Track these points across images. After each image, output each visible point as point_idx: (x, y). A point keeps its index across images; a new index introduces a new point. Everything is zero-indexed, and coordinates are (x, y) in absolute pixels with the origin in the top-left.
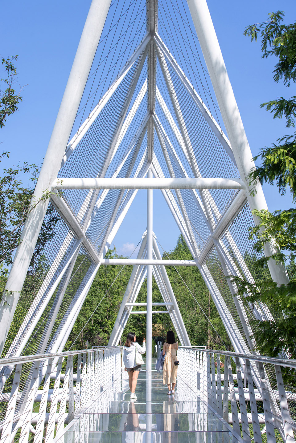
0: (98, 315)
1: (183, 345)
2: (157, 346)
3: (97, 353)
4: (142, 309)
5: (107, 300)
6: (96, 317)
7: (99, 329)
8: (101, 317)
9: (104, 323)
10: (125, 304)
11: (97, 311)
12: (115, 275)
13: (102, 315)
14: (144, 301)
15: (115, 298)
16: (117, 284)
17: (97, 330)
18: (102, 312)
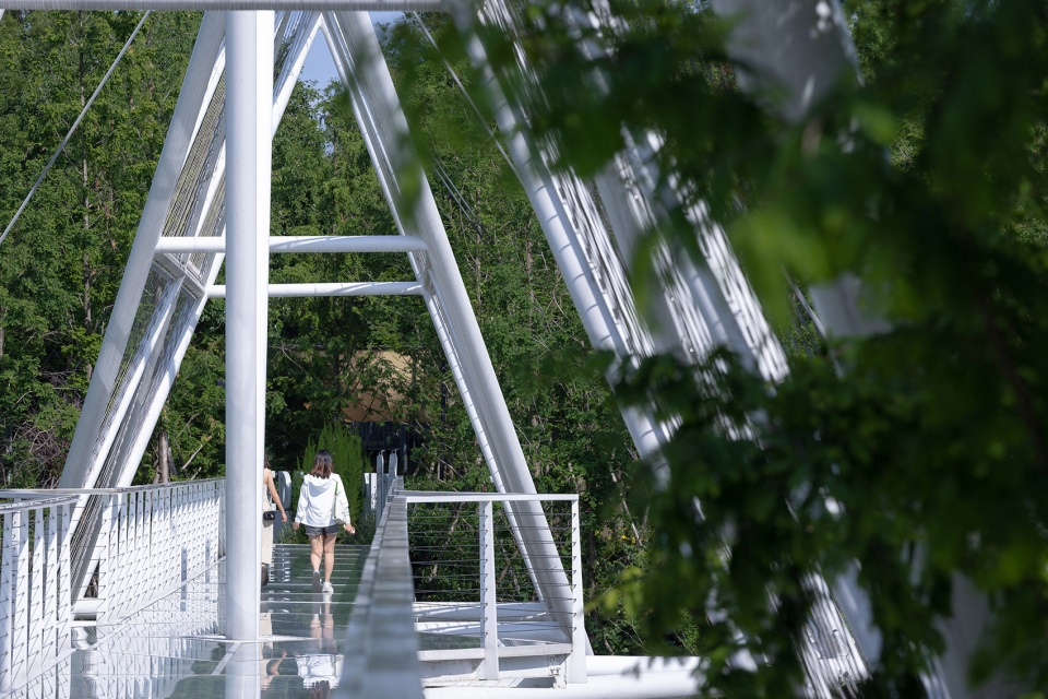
0: (30, 306)
1: (503, 490)
2: (374, 475)
3: (39, 516)
4: (300, 269)
5: (86, 218)
6: (20, 314)
7: (36, 385)
8: (50, 317)
9: (64, 349)
10: (155, 240)
11: (29, 283)
12: (128, 80)
13: (53, 302)
14: (312, 228)
15: (129, 207)
16: (142, 128)
17: (27, 386)
18: (55, 286)
